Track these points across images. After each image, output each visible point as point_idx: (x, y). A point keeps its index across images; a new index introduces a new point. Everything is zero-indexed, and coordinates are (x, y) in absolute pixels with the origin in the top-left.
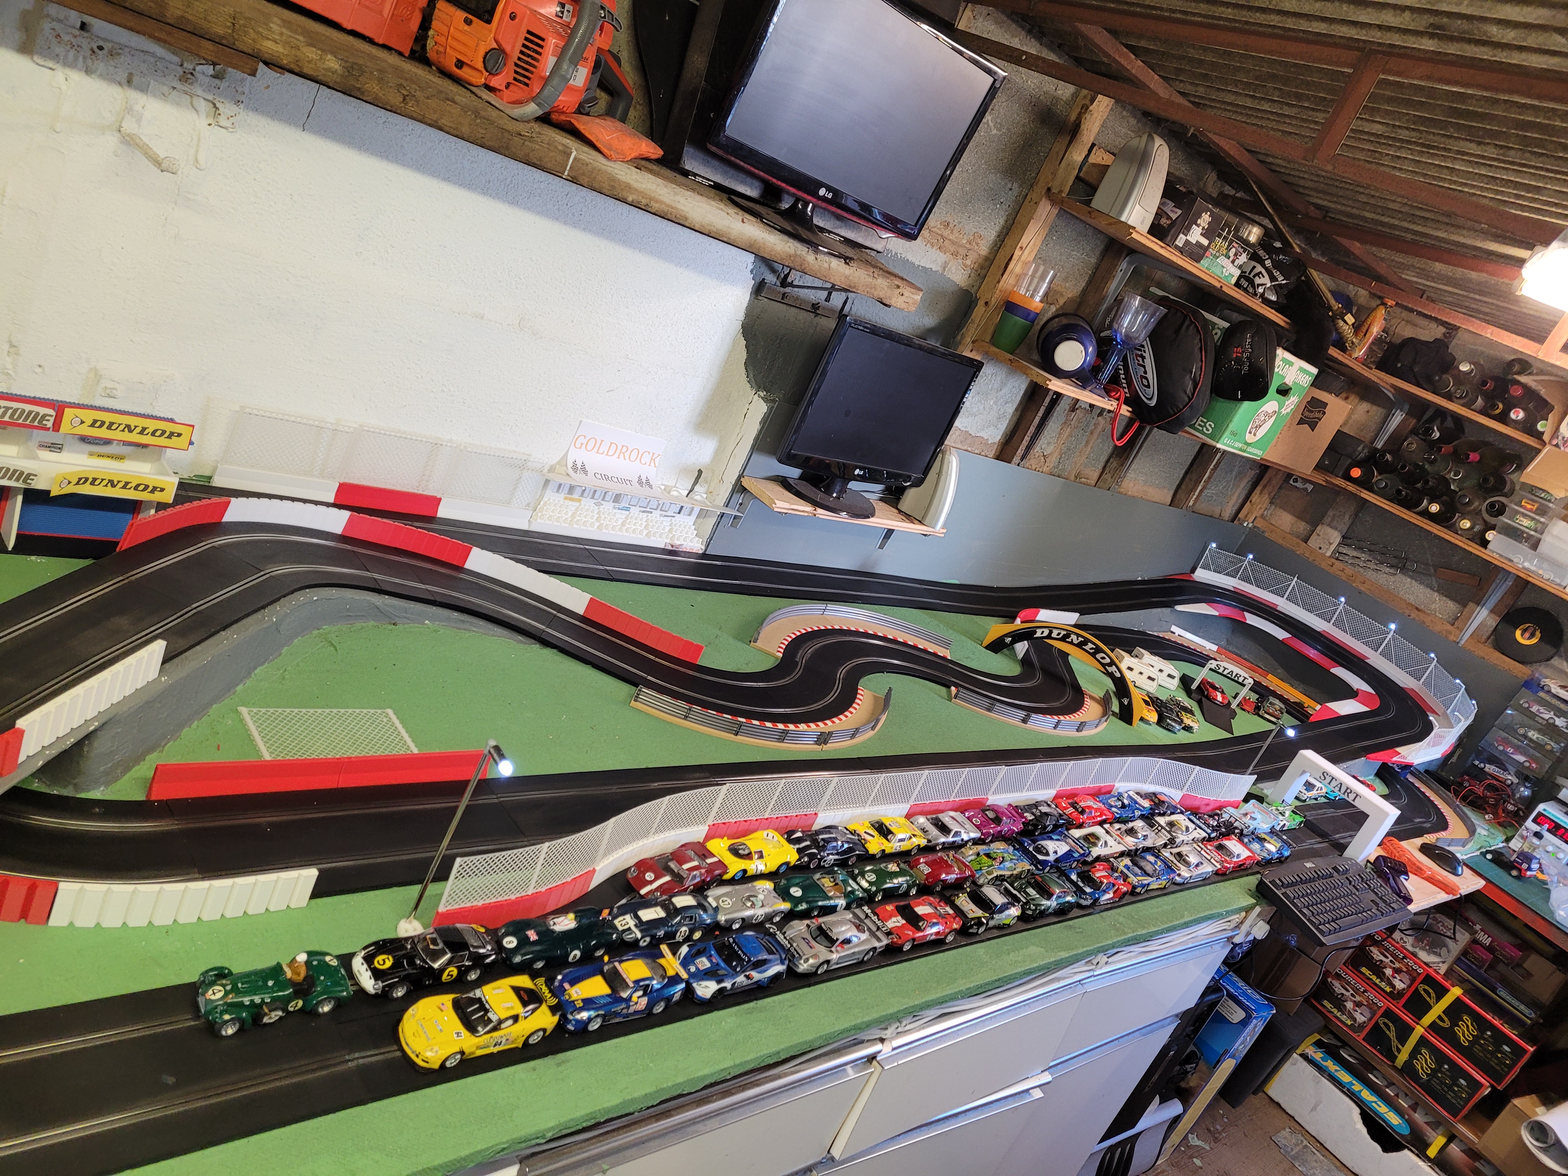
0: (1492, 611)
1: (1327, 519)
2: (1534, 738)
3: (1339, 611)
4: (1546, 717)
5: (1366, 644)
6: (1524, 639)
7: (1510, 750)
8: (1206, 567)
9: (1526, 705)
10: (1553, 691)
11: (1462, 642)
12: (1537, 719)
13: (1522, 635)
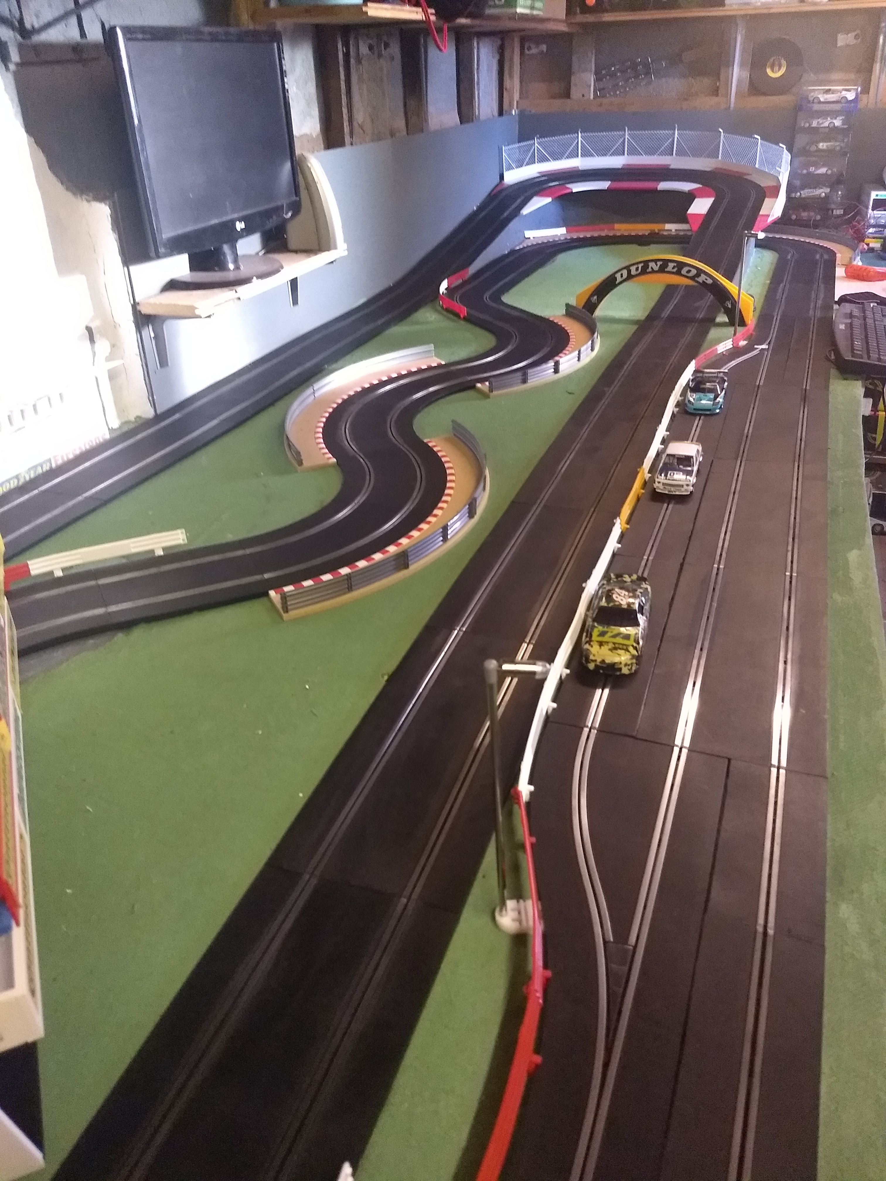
0: (742, 65)
1: (575, 66)
2: (825, 147)
3: (626, 140)
4: (826, 124)
5: (661, 154)
6: (776, 72)
7: (812, 169)
8: (510, 168)
9: (807, 125)
10: (822, 100)
11: (732, 105)
12: (821, 130)
13: (773, 71)
